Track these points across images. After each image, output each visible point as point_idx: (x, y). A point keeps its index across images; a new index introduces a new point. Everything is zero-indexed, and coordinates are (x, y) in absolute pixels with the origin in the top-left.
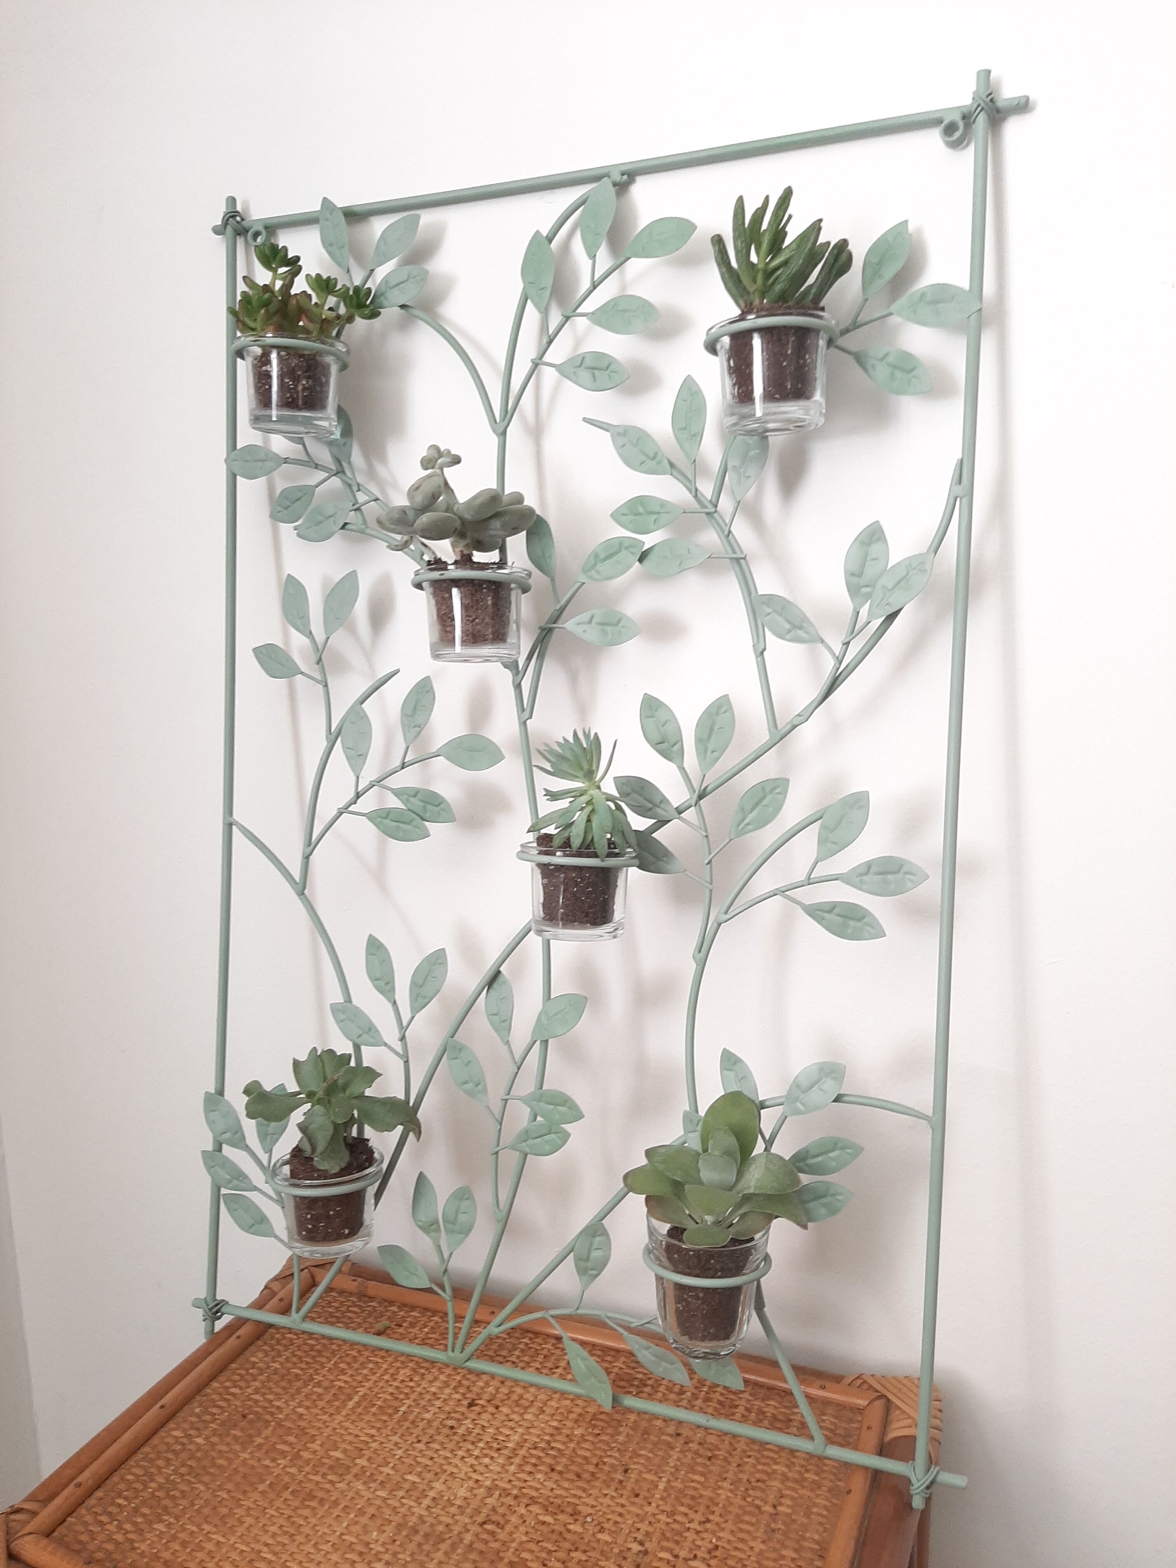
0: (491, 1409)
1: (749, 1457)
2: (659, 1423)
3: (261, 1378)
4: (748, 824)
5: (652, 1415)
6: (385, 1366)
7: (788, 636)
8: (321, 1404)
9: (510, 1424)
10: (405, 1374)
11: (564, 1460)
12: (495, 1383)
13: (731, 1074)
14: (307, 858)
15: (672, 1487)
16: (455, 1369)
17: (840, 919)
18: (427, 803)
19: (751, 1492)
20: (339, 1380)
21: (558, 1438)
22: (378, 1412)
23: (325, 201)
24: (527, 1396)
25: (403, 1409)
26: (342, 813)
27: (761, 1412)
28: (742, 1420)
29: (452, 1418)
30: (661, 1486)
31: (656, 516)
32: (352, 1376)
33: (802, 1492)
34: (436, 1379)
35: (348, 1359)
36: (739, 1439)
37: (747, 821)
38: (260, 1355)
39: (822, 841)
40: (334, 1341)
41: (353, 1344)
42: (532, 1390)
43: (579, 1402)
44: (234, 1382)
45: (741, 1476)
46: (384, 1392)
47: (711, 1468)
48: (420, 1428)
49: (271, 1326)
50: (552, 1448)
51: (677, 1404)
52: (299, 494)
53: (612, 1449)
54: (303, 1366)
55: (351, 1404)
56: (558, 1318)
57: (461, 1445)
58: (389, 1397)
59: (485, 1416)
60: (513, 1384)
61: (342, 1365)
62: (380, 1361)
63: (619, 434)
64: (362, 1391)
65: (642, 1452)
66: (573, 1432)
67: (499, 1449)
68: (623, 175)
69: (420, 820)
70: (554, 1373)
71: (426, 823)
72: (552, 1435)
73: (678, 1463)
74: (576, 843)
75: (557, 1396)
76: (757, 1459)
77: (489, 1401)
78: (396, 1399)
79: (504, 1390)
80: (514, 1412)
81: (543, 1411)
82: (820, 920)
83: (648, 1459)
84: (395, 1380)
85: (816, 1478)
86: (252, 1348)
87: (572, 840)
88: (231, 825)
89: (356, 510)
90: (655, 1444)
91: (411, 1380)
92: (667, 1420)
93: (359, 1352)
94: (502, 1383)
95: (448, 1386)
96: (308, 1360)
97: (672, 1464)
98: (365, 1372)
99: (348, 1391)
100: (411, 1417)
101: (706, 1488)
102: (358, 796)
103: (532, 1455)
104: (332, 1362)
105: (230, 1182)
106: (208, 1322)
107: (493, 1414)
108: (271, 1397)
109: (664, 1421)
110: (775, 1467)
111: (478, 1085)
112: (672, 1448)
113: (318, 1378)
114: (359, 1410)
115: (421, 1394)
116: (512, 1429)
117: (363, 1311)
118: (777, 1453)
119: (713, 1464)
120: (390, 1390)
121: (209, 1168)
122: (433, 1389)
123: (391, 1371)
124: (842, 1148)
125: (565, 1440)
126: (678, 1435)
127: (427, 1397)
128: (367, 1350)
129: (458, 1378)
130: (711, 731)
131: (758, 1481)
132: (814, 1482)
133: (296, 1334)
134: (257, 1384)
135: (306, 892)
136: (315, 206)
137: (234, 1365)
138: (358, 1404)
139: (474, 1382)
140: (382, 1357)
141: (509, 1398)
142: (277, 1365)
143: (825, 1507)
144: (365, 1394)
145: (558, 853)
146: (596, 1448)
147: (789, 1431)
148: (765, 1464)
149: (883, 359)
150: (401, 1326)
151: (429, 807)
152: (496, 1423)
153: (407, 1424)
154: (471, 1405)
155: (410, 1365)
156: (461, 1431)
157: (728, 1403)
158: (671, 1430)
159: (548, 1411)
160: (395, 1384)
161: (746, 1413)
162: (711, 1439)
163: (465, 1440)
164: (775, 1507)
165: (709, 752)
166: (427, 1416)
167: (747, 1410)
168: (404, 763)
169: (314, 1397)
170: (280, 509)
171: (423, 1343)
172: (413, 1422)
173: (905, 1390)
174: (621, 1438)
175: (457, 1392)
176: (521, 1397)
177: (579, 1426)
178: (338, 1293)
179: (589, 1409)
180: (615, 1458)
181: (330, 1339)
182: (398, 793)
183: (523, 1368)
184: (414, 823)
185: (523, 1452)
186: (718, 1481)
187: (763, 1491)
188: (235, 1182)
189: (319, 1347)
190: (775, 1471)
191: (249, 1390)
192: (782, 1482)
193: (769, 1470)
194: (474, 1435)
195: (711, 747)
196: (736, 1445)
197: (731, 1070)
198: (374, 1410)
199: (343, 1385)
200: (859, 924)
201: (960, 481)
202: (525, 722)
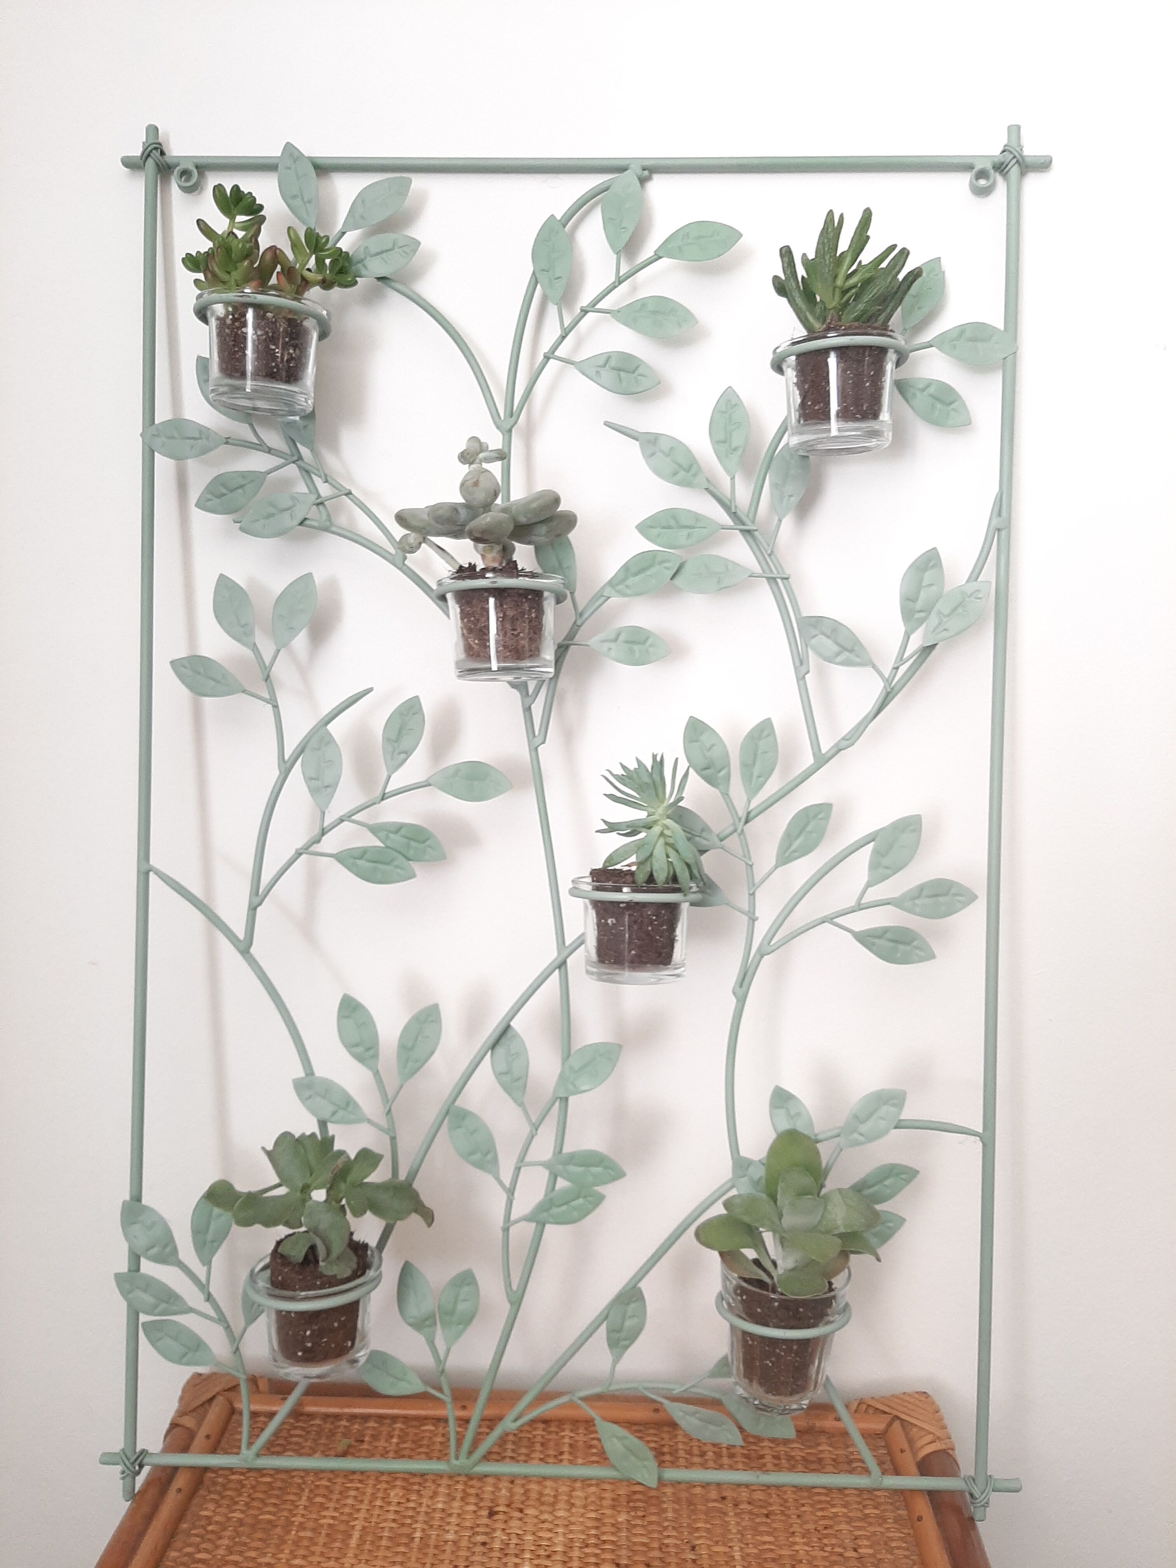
0: (517, 1514)
1: (803, 1505)
2: (698, 1490)
3: (227, 1533)
4: (794, 851)
5: (688, 1483)
6: (369, 1491)
7: (839, 659)
8: (317, 1549)
9: (546, 1525)
10: (397, 1495)
11: (624, 1552)
12: (504, 1484)
13: (782, 1112)
14: (253, 909)
15: (748, 1555)
16: (451, 1477)
17: (890, 944)
18: (410, 839)
19: (825, 1541)
20: (325, 1517)
21: (604, 1529)
22: (390, 1544)
23: (289, 147)
24: (547, 1491)
25: (418, 1534)
26: (300, 854)
27: (790, 1458)
28: (776, 1469)
29: (478, 1533)
30: (737, 1555)
31: (689, 530)
32: (336, 1509)
33: (872, 1529)
34: (435, 1494)
35: (322, 1491)
36: (785, 1489)
37: (793, 848)
38: (211, 1506)
39: (874, 866)
40: (294, 1474)
41: (318, 1473)
42: (549, 1483)
43: (606, 1486)
44: (197, 1546)
45: (807, 1526)
46: (385, 1520)
47: (775, 1525)
48: (448, 1551)
49: (206, 1469)
50: (604, 1542)
51: (704, 1466)
52: (242, 481)
53: (666, 1528)
54: (271, 1509)
55: (353, 1542)
56: (585, 1399)
57: (504, 1561)
58: (394, 1525)
59: (514, 1523)
60: (524, 1482)
61: (319, 1499)
62: (359, 1485)
63: (649, 442)
64: (358, 1524)
65: (699, 1525)
66: (616, 1520)
67: (549, 1556)
68: (644, 170)
69: (404, 860)
70: (561, 1461)
71: (411, 862)
72: (597, 1528)
73: (740, 1528)
74: (661, 877)
75: (578, 1485)
76: (812, 1506)
77: (508, 1506)
78: (403, 1525)
79: (519, 1490)
80: (542, 1512)
81: (573, 1504)
82: (869, 946)
83: (708, 1530)
84: (389, 1503)
85: (877, 1512)
86: (196, 1501)
87: (655, 874)
88: (147, 874)
89: (318, 504)
90: (706, 1514)
91: (408, 1500)
92: (705, 1485)
93: (329, 1480)
94: (512, 1482)
95: (454, 1499)
96: (273, 1501)
97: (734, 1531)
98: (350, 1501)
99: (342, 1527)
100: (432, 1542)
101: (781, 1547)
102: (324, 832)
103: (587, 1555)
104: (304, 1498)
105: (156, 1307)
106: (129, 1479)
107: (520, 1519)
108: (253, 1554)
109: (703, 1487)
110: (834, 1510)
111: (487, 1154)
112: (725, 1514)
113: (298, 1519)
114: (367, 1547)
115: (427, 1513)
116: (550, 1530)
117: (308, 1432)
118: (827, 1495)
119: (774, 1521)
120: (391, 1516)
121: (124, 1293)
122: (440, 1506)
123: (380, 1495)
124: (897, 1175)
125: (613, 1530)
126: (724, 1498)
127: (437, 1515)
128: (337, 1476)
129: (460, 1487)
130: (755, 755)
131: (826, 1528)
132: (877, 1516)
133: (242, 1474)
134: (226, 1542)
135: (252, 950)
136: (274, 151)
137: (184, 1526)
138: (362, 1540)
139: (480, 1488)
140: (361, 1481)
141: (528, 1498)
142: (238, 1515)
143: (901, 1539)
144: (364, 1528)
145: (625, 890)
146: (650, 1532)
147: (826, 1470)
148: (822, 1509)
149: (923, 390)
150: (363, 1441)
151: (413, 844)
152: (529, 1528)
153: (431, 1551)
154: (492, 1514)
155: (398, 1483)
156: (497, 1545)
157: (753, 1454)
158: (714, 1494)
159: (578, 1502)
160: (392, 1508)
161: (776, 1462)
162: (759, 1495)
163: (506, 1555)
164: (855, 1550)
165: (754, 779)
166: (450, 1536)
167: (775, 1457)
168: (384, 794)
169: (305, 1543)
170: (209, 496)
171: (399, 1455)
172: (436, 1547)
173: (911, 1407)
174: (670, 1515)
175: (467, 1504)
176: (541, 1494)
177: (619, 1512)
178: (266, 1417)
179: (621, 1492)
180: (675, 1537)
181: (288, 1471)
182: (375, 830)
183: (526, 1462)
184: (396, 863)
185: (576, 1553)
186: (789, 1537)
187: (836, 1536)
188: (163, 1306)
189: (279, 1484)
190: (836, 1515)
191: (221, 1552)
192: (849, 1523)
193: (831, 1515)
194: (512, 1546)
195: (756, 772)
196: (785, 1497)
197: (782, 1107)
198: (384, 1543)
199: (331, 1522)
200: (908, 948)
201: (999, 515)
202: (536, 749)
